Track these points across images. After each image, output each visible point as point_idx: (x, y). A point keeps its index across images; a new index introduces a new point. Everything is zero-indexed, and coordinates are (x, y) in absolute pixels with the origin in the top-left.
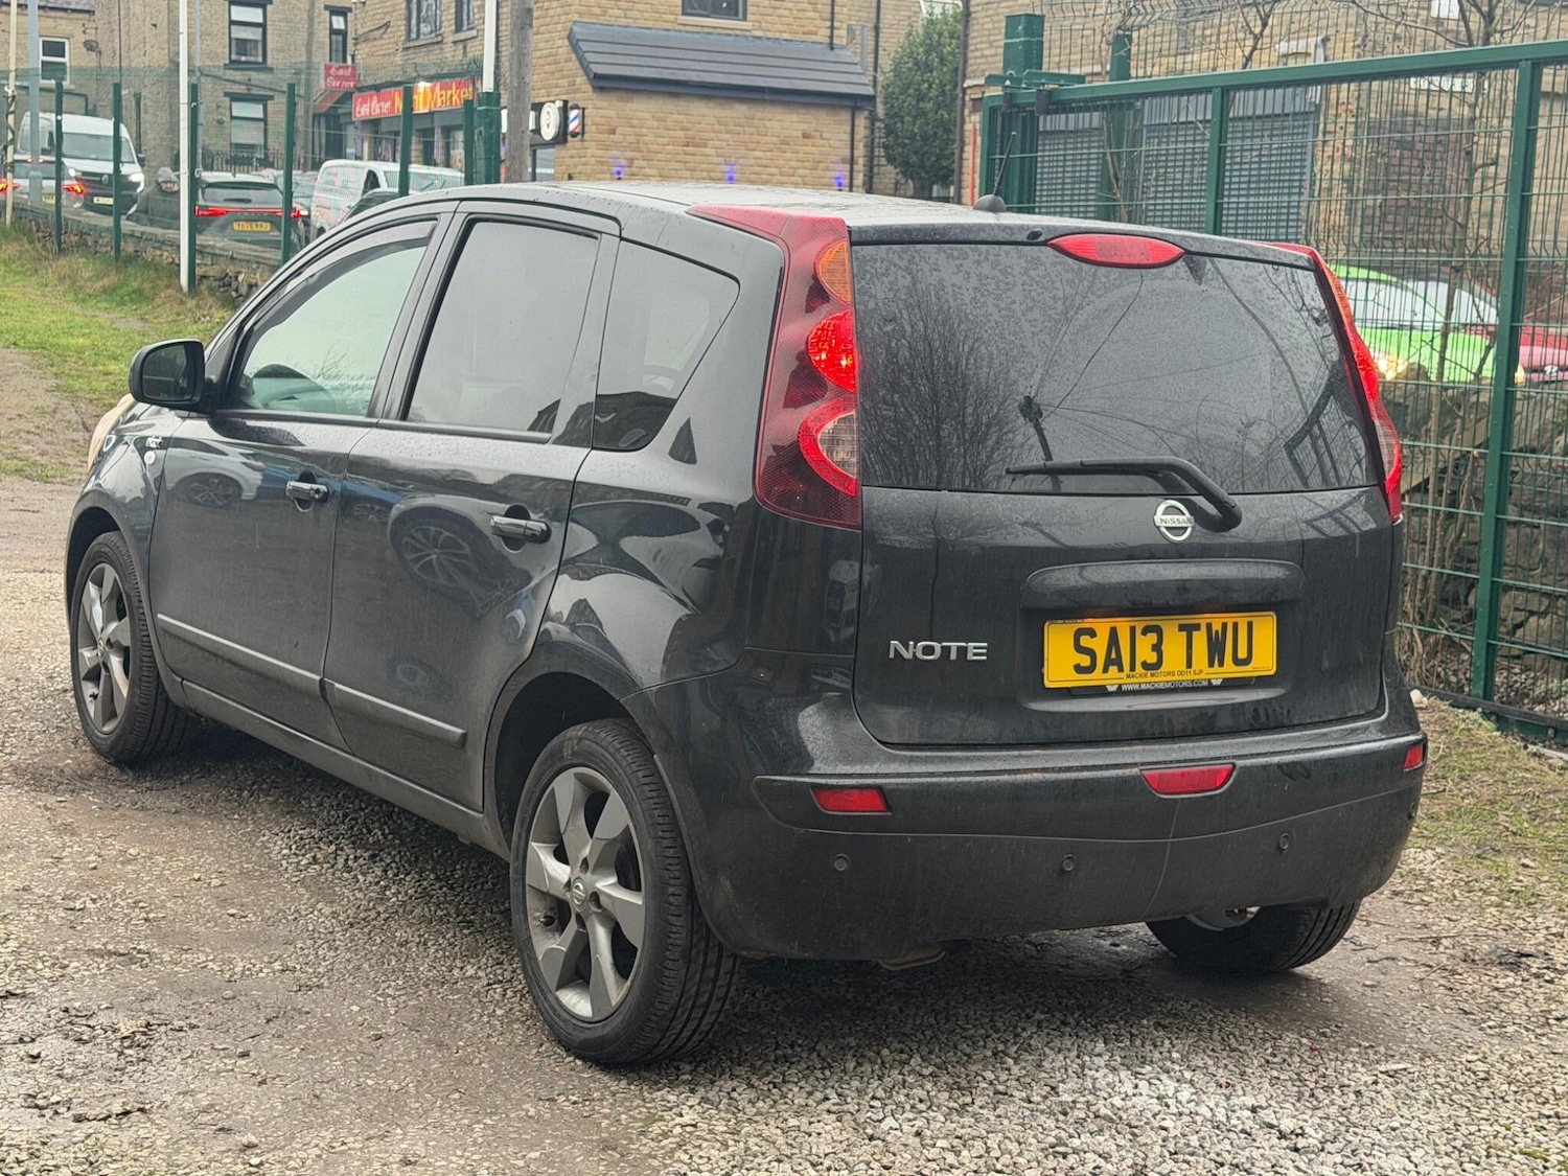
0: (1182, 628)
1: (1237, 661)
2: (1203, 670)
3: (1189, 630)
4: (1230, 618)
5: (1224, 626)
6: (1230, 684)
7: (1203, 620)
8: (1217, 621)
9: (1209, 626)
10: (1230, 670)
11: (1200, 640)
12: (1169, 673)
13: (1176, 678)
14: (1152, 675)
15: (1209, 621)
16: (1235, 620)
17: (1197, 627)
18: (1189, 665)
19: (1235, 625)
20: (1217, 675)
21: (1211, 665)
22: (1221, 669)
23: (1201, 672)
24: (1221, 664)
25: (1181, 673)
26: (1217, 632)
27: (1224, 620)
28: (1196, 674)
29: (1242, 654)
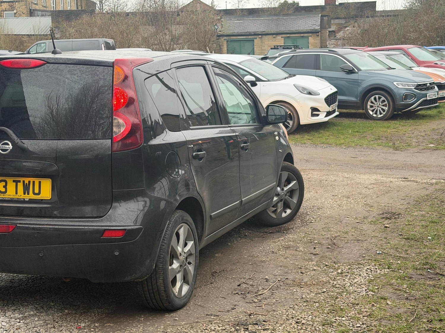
0: (14, 181)
1: (34, 194)
2: (21, 194)
3: (17, 182)
4: (32, 180)
5: (29, 182)
6: (31, 201)
7: (22, 179)
8: (27, 180)
9: (24, 182)
10: (31, 196)
11: (20, 186)
12: (9, 195)
13: (12, 197)
14: (3, 195)
15: (24, 180)
16: (34, 180)
17: (20, 181)
18: (16, 193)
19: (34, 182)
20: (27, 197)
21: (24, 194)
23: (21, 196)
24: (28, 194)
25: (14, 196)
26: (26, 184)
27: (30, 180)
28: (19, 196)
29: (37, 191)
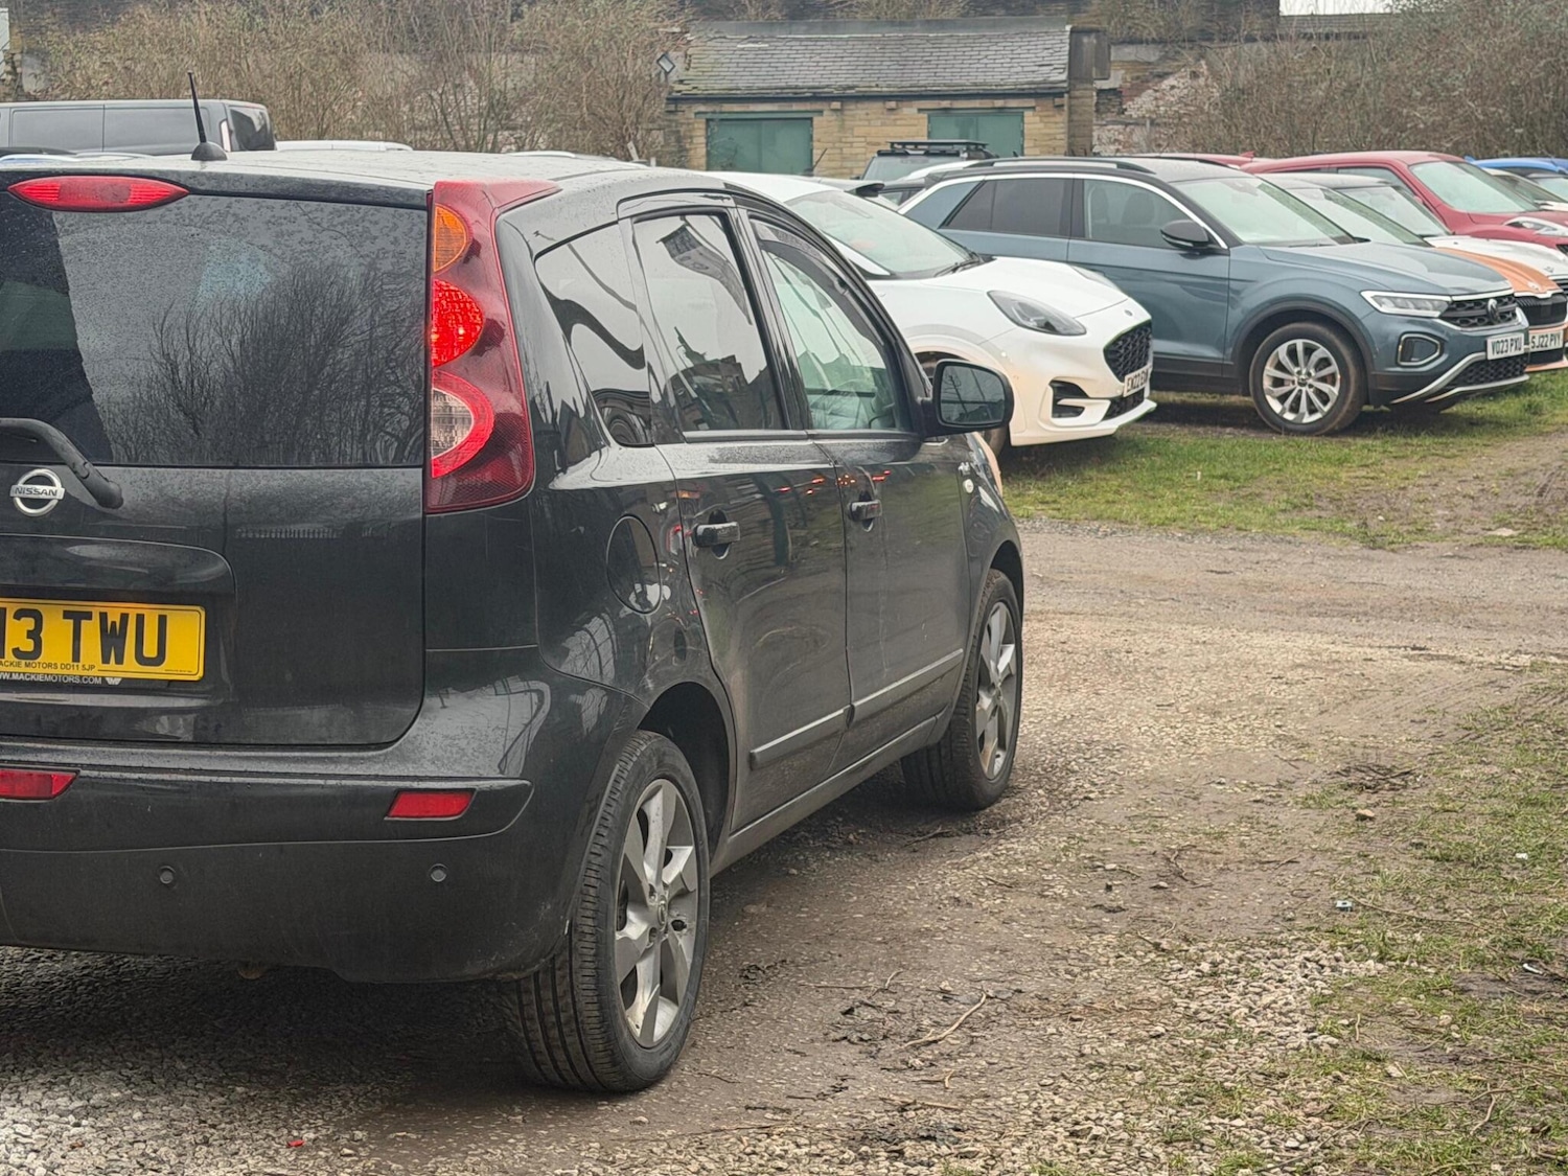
0: (67, 615)
1: (141, 659)
2: (92, 663)
3: (77, 618)
4: (133, 610)
5: (124, 617)
6: (129, 687)
7: (96, 608)
8: (114, 612)
9: (104, 617)
10: (131, 668)
11: (91, 631)
12: (49, 665)
13: (58, 671)
14: (27, 665)
15: (104, 610)
16: (140, 611)
17: (88, 616)
18: (76, 657)
19: (140, 619)
20: (114, 673)
21: (106, 660)
22: (119, 667)
23: (92, 667)
24: (119, 661)
25: (66, 666)
26: (114, 623)
27: (125, 611)
28: (84, 668)
29: (150, 650)
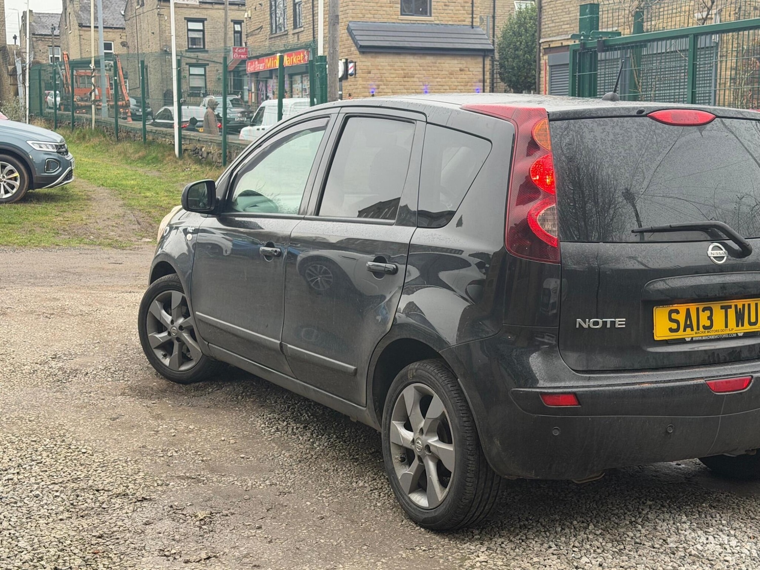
0: (722, 308)
1: (750, 324)
2: (733, 328)
3: (726, 308)
4: (746, 302)
5: (744, 305)
6: (747, 335)
7: (733, 303)
8: (740, 303)
9: (736, 306)
10: (747, 328)
11: (732, 313)
12: (716, 331)
13: (720, 333)
14: (708, 332)
15: (736, 304)
16: (749, 303)
17: (730, 307)
18: (726, 326)
19: (749, 305)
20: (741, 331)
21: (737, 326)
22: (743, 328)
23: (732, 329)
24: (743, 325)
25: (722, 331)
26: (740, 309)
27: (744, 303)
28: (730, 331)
29: (753, 320)
